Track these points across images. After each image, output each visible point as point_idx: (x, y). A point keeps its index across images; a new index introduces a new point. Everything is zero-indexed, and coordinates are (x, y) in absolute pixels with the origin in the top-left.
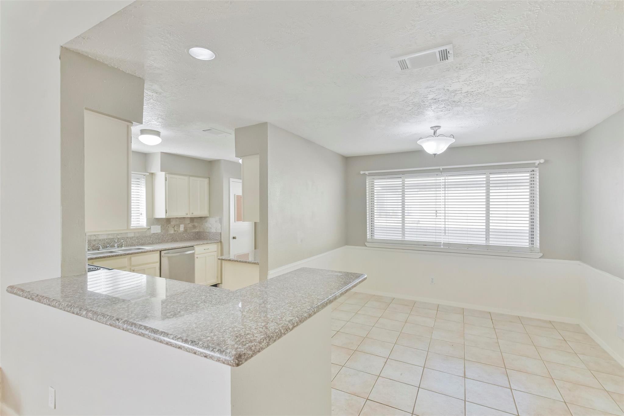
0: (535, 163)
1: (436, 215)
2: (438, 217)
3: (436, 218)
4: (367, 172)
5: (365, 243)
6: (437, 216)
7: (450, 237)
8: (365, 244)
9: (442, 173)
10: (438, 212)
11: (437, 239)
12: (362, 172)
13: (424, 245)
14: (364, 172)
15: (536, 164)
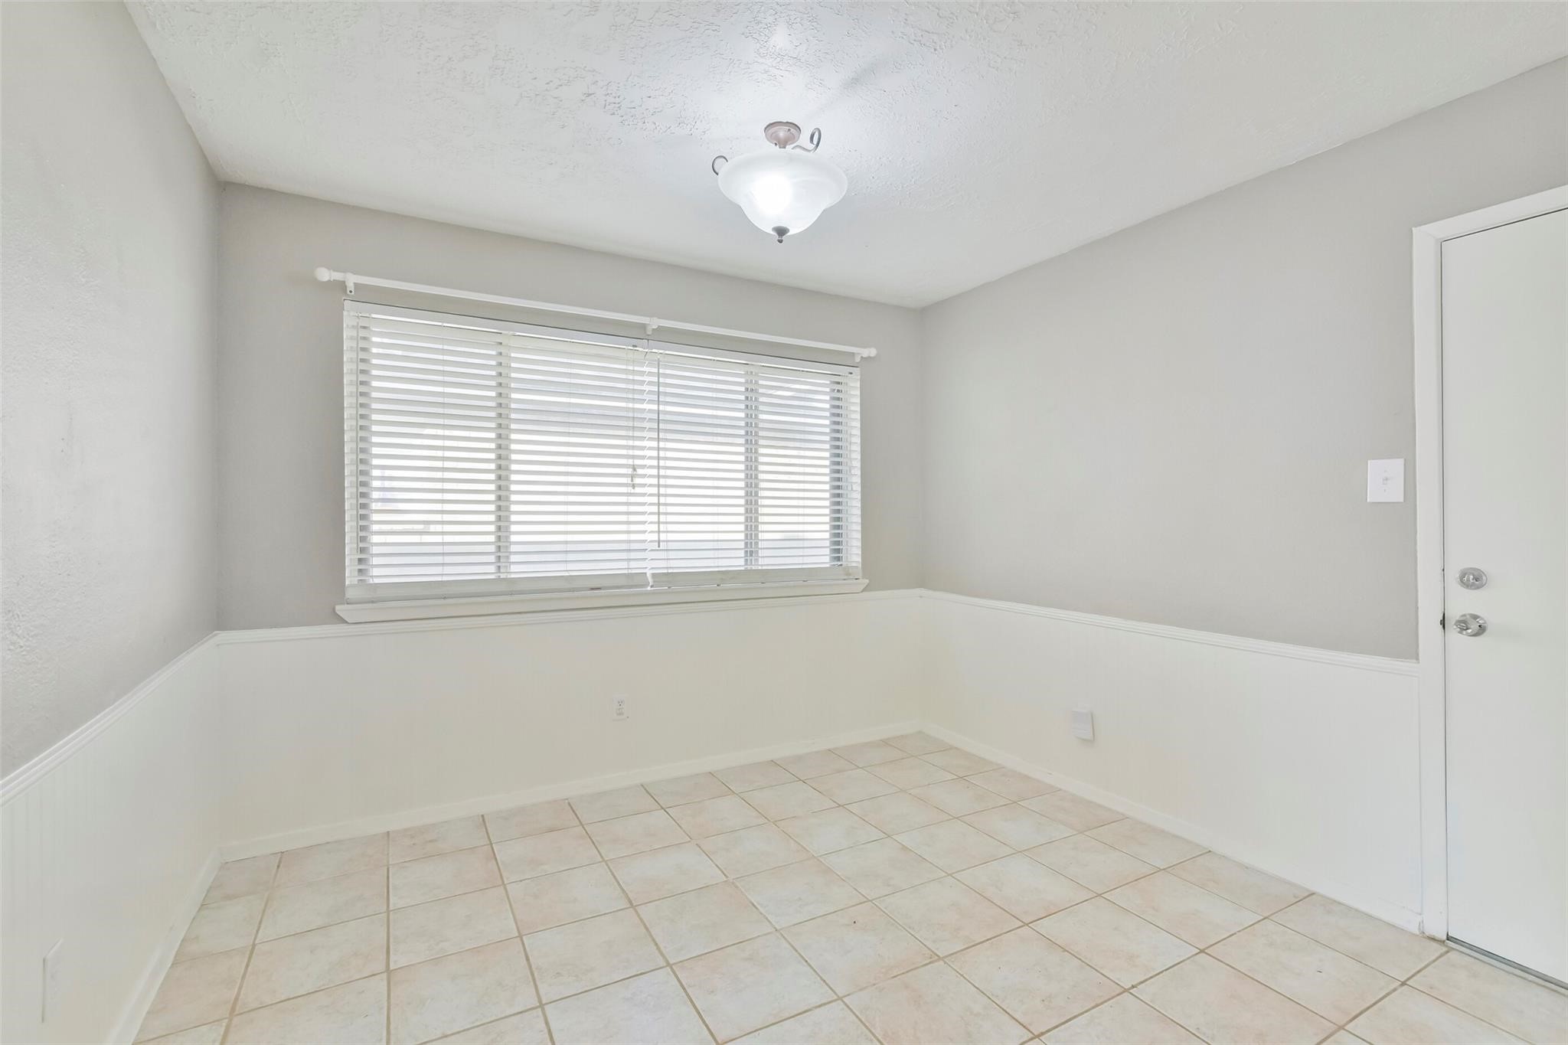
0: (853, 354)
1: (632, 481)
2: (638, 490)
3: (633, 491)
4: (351, 280)
5: (338, 608)
6: (634, 486)
7: (672, 555)
8: (334, 609)
9: (650, 341)
10: (640, 471)
11: (633, 564)
12: (324, 275)
13: (592, 589)
14: (337, 276)
15: (858, 359)
